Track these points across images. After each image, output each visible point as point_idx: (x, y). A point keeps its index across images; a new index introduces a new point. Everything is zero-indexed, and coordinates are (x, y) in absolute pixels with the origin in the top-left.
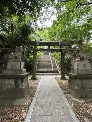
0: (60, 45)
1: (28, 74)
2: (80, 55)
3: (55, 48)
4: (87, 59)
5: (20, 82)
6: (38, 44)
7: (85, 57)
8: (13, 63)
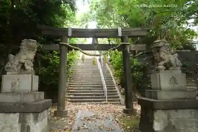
0: (120, 34)
1: (46, 102)
2: (164, 58)
3: (109, 41)
4: (177, 66)
5: (32, 121)
6: (70, 34)
7: (173, 62)
8: (16, 77)
